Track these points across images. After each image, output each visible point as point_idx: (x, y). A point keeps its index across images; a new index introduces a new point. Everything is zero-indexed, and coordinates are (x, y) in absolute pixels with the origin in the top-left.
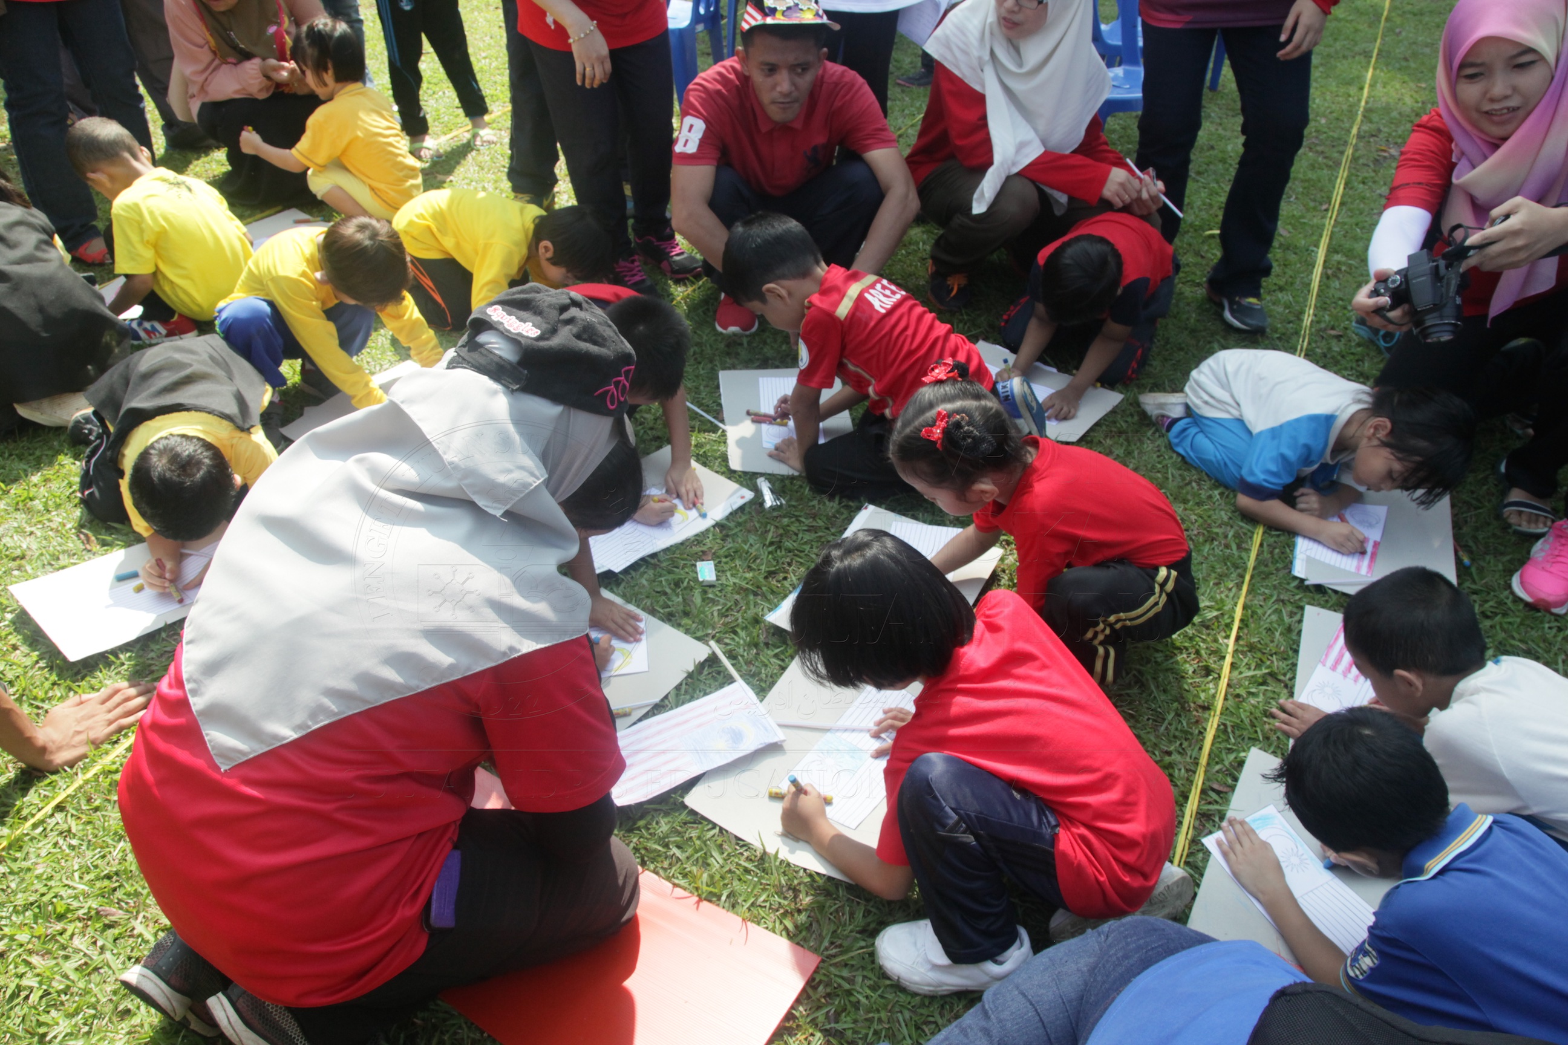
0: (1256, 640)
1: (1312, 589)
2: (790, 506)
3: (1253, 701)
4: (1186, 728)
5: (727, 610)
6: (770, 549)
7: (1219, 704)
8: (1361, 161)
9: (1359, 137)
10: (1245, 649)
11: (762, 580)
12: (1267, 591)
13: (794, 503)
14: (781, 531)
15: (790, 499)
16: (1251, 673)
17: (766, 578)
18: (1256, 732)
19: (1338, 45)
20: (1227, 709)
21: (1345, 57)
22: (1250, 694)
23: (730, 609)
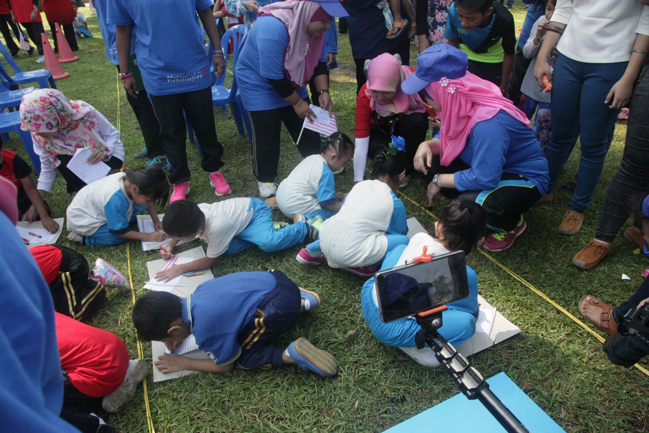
8: (124, 115)
9: (121, 107)
12: (138, 262)
19: (104, 80)
21: (108, 83)
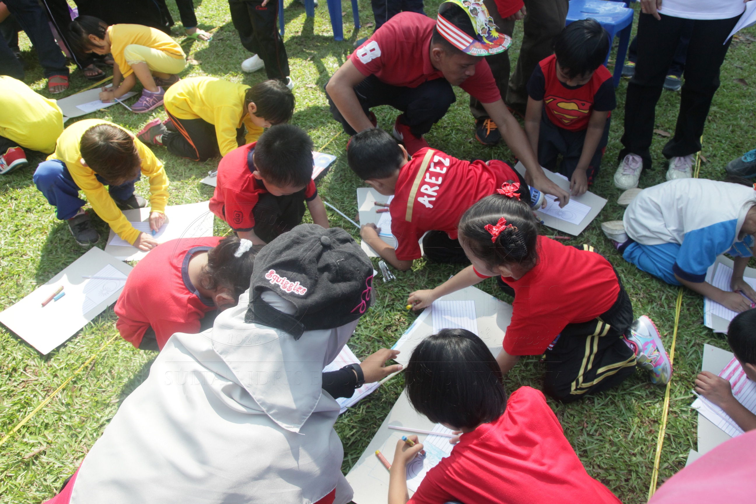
0: (684, 373)
1: (716, 336)
2: (398, 279)
3: (684, 416)
4: (644, 438)
5: (362, 352)
6: (388, 309)
7: (665, 419)
10: (678, 379)
11: (382, 332)
12: (688, 337)
13: (400, 277)
14: (394, 297)
15: (398, 275)
16: (683, 397)
17: (385, 329)
18: (688, 439)
20: (669, 423)
22: (682, 411)
23: (364, 351)
